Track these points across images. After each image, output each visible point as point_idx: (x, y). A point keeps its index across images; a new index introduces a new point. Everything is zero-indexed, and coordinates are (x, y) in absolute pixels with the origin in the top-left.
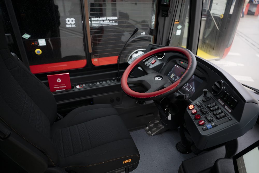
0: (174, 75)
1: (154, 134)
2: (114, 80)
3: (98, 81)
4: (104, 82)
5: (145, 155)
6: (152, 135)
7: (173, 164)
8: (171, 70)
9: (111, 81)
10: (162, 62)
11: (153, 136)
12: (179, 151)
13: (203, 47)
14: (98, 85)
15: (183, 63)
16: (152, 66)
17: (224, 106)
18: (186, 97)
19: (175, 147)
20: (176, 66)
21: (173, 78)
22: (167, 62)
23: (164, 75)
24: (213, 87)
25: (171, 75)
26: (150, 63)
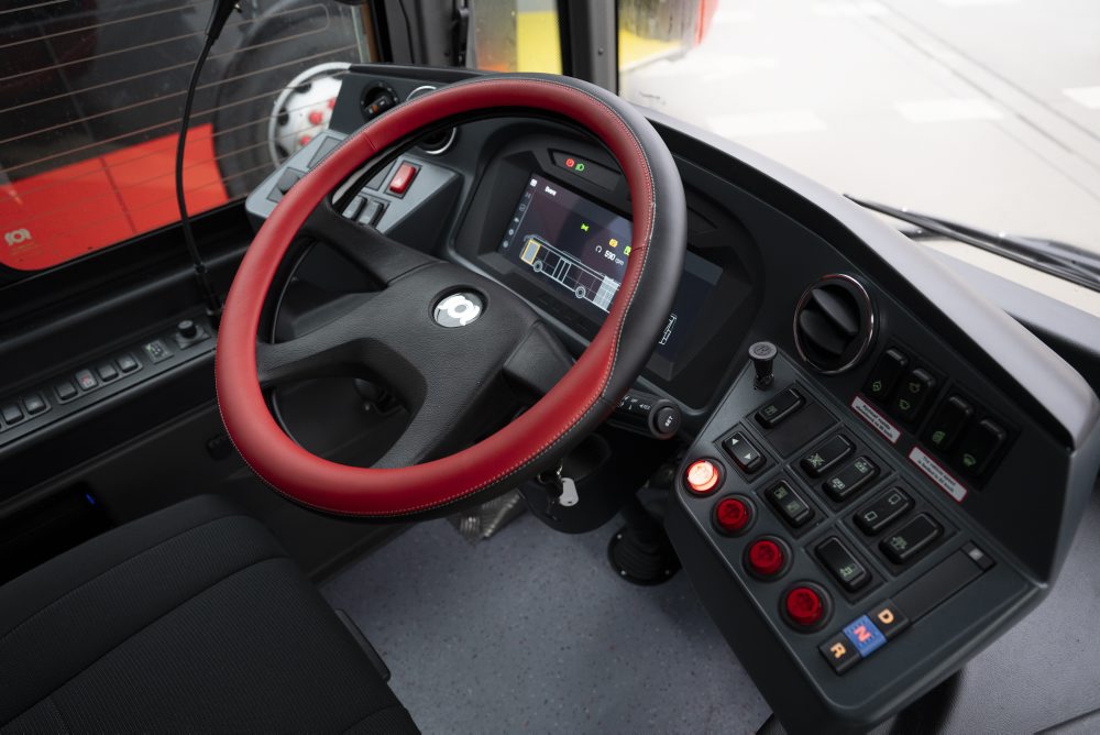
0: (539, 246)
1: (493, 526)
2: (189, 333)
3: (80, 368)
4: (128, 364)
5: (475, 656)
6: (488, 532)
7: (619, 660)
8: (514, 212)
9: (175, 342)
10: (452, 174)
11: (493, 535)
12: (628, 578)
13: (647, 29)
14: (92, 391)
15: (578, 168)
16: (398, 211)
17: (903, 448)
18: (660, 426)
19: (608, 564)
20: (541, 186)
21: (540, 262)
22: (481, 171)
23: (484, 250)
24: (804, 319)
25: (519, 245)
26: (380, 193)
